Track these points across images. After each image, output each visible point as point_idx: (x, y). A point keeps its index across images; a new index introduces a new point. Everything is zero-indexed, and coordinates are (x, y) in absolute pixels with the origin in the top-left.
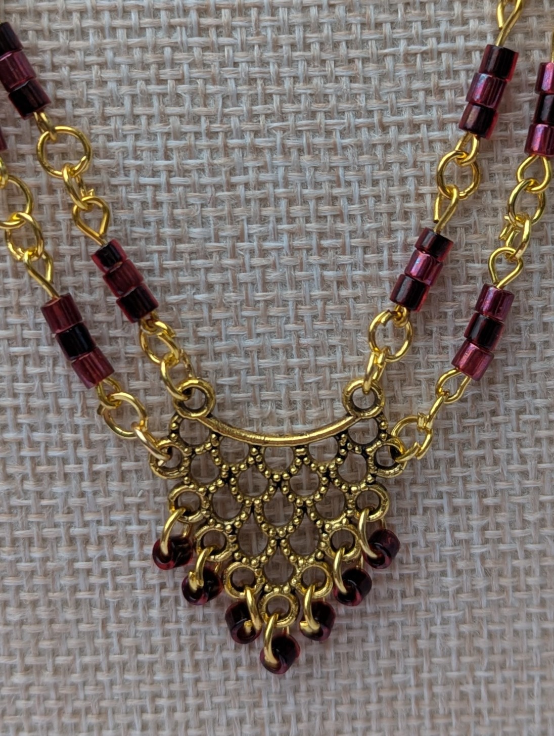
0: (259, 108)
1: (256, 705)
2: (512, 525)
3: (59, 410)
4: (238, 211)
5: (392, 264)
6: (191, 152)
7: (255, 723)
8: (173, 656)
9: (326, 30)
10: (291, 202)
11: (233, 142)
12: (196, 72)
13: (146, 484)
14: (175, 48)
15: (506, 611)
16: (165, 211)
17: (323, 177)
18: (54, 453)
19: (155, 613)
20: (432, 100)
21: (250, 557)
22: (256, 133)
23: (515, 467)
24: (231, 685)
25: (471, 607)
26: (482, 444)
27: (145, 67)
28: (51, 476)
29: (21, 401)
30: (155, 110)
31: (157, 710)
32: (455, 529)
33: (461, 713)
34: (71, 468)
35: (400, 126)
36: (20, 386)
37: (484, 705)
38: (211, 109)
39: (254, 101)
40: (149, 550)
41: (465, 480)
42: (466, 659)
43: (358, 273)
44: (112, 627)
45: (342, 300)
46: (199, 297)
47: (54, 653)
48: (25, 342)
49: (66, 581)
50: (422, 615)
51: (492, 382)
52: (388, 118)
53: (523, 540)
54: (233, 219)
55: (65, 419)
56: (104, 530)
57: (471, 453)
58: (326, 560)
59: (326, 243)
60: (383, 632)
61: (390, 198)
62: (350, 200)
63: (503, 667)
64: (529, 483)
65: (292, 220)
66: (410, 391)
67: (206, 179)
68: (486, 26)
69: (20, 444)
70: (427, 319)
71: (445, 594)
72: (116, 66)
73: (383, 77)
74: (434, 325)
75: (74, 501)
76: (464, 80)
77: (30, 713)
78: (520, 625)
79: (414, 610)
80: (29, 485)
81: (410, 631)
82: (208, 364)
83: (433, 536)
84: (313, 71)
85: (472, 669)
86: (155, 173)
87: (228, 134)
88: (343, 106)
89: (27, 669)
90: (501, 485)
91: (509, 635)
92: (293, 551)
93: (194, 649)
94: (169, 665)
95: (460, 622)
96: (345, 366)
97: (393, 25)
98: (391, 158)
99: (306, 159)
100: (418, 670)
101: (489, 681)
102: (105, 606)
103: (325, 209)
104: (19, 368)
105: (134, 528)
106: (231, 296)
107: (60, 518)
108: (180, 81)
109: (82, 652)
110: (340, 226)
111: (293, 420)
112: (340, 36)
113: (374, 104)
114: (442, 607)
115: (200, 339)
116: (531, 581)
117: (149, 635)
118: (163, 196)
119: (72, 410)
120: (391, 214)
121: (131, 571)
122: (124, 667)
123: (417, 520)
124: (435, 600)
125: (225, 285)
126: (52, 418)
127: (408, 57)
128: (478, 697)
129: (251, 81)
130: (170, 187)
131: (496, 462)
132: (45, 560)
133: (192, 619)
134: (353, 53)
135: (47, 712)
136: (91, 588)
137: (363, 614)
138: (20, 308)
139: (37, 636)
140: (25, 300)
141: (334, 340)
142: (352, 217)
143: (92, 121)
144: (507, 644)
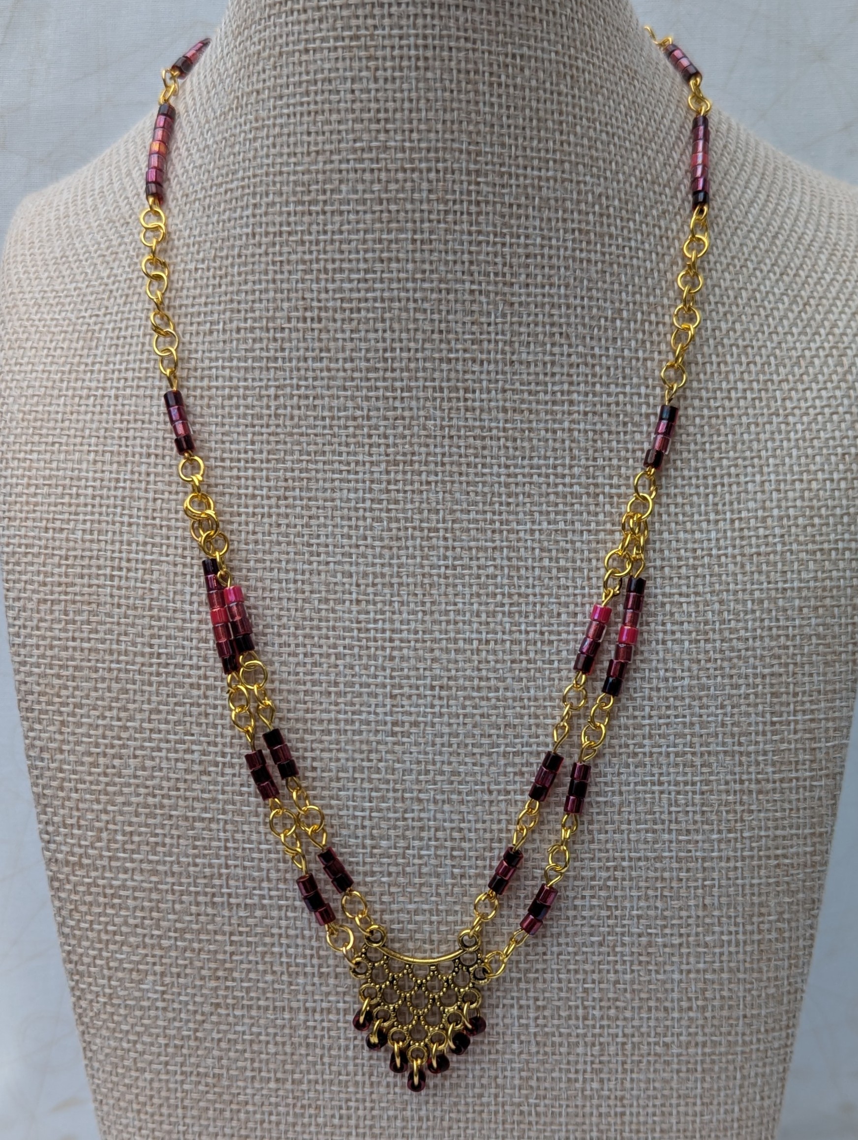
0: (422, 778)
1: (404, 1109)
2: (552, 1017)
3: (303, 937)
4: (408, 833)
5: (491, 867)
6: (383, 799)
7: (403, 1120)
8: (359, 1078)
9: (461, 737)
10: (437, 830)
11: (407, 795)
12: (389, 756)
13: (349, 982)
14: (378, 743)
15: (547, 1066)
16: (367, 831)
17: (455, 817)
18: (300, 961)
19: (350, 1053)
20: (517, 778)
21: (403, 1024)
22: (420, 791)
23: (555, 985)
24: (391, 1097)
25: (528, 1062)
26: (537, 971)
27: (362, 752)
28: (297, 973)
29: (283, 931)
30: (365, 776)
31: (348, 1108)
32: (520, 1017)
33: (520, 1123)
34: (308, 969)
35: (499, 792)
36: (283, 923)
37: (533, 1119)
38: (396, 777)
39: (419, 773)
40: (351, 1018)
41: (527, 990)
42: (524, 1092)
43: (472, 872)
44: (326, 1060)
45: (462, 886)
46: (384, 879)
47: (293, 1072)
48: (287, 899)
49: (302, 1032)
50: (500, 1065)
51: (544, 936)
52: (493, 787)
53: (558, 1027)
54: (404, 837)
55: (306, 942)
56: (325, 1005)
57: (531, 976)
58: (445, 1029)
59: (455, 853)
60: (477, 1073)
61: (491, 831)
62: (470, 830)
63: (545, 1097)
64: (563, 995)
65: (437, 839)
66: (498, 939)
67: (391, 815)
68: (549, 740)
69: (281, 955)
70: (509, 898)
71: (513, 1053)
72: (346, 751)
73: (491, 764)
74: (513, 903)
75: (309, 988)
76: (535, 769)
77: (277, 1105)
78: (555, 1075)
79: (495, 1062)
80: (285, 978)
81: (493, 1073)
82: (386, 917)
83: (508, 1021)
84: (453, 759)
85: (527, 1097)
86: (363, 810)
87: (404, 791)
88: (468, 779)
89: (277, 1080)
90: (547, 995)
91: (549, 1079)
92: (427, 1023)
93: (371, 1075)
94: (356, 1084)
95: (521, 1070)
96: (463, 923)
97: (498, 736)
98: (493, 809)
99: (447, 807)
100: (496, 1096)
101: (536, 1105)
102: (323, 1048)
103: (456, 835)
104: (283, 913)
105: (341, 1005)
106: (401, 880)
107: (301, 997)
108: (380, 760)
109: (308, 1072)
110: (463, 844)
111: (432, 951)
112: (469, 741)
113: (485, 779)
114: (511, 1061)
115: (382, 903)
116: (563, 1050)
117: (346, 1065)
118: (367, 823)
119: (311, 938)
120: (492, 840)
121: (338, 1029)
122: (331, 1082)
123: (499, 1011)
124: (507, 1056)
125: (398, 874)
126: (300, 941)
127: (505, 754)
128: (530, 1114)
129: (419, 762)
130: (371, 818)
131: (545, 981)
132: (291, 1019)
133: (371, 1058)
134: (475, 750)
135: (287, 1105)
136: (315, 1037)
137: (466, 1062)
138: (285, 880)
139: (284, 1062)
140: (288, 876)
141: (457, 908)
142: (470, 840)
143: (331, 780)
144: (547, 1085)
